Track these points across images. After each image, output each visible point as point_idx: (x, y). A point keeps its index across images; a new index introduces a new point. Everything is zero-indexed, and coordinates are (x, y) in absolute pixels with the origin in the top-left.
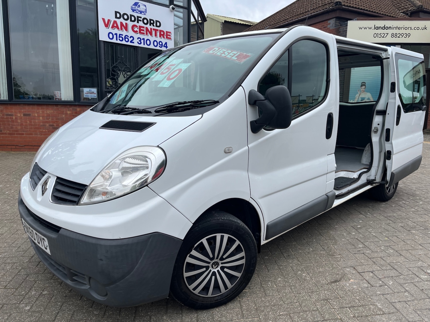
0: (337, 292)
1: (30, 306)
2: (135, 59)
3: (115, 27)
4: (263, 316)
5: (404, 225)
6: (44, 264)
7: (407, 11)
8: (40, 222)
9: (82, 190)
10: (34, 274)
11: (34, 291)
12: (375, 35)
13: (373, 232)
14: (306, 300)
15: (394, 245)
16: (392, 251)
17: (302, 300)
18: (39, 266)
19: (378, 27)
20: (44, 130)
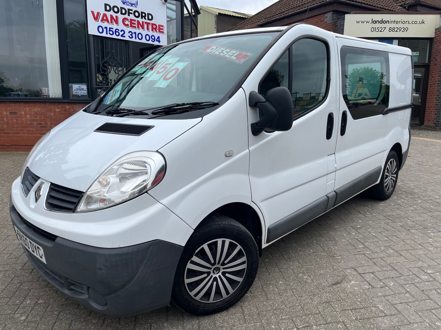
0: (338, 294)
1: (26, 316)
2: (126, 54)
3: (105, 20)
4: (265, 320)
5: (403, 224)
6: (38, 272)
7: (405, 4)
8: (33, 230)
9: (78, 197)
10: (28, 282)
11: (28, 300)
12: (373, 29)
13: (373, 232)
14: (308, 303)
15: (394, 245)
16: (392, 251)
17: (304, 303)
18: (33, 274)
19: (375, 21)
20: (32, 129)
